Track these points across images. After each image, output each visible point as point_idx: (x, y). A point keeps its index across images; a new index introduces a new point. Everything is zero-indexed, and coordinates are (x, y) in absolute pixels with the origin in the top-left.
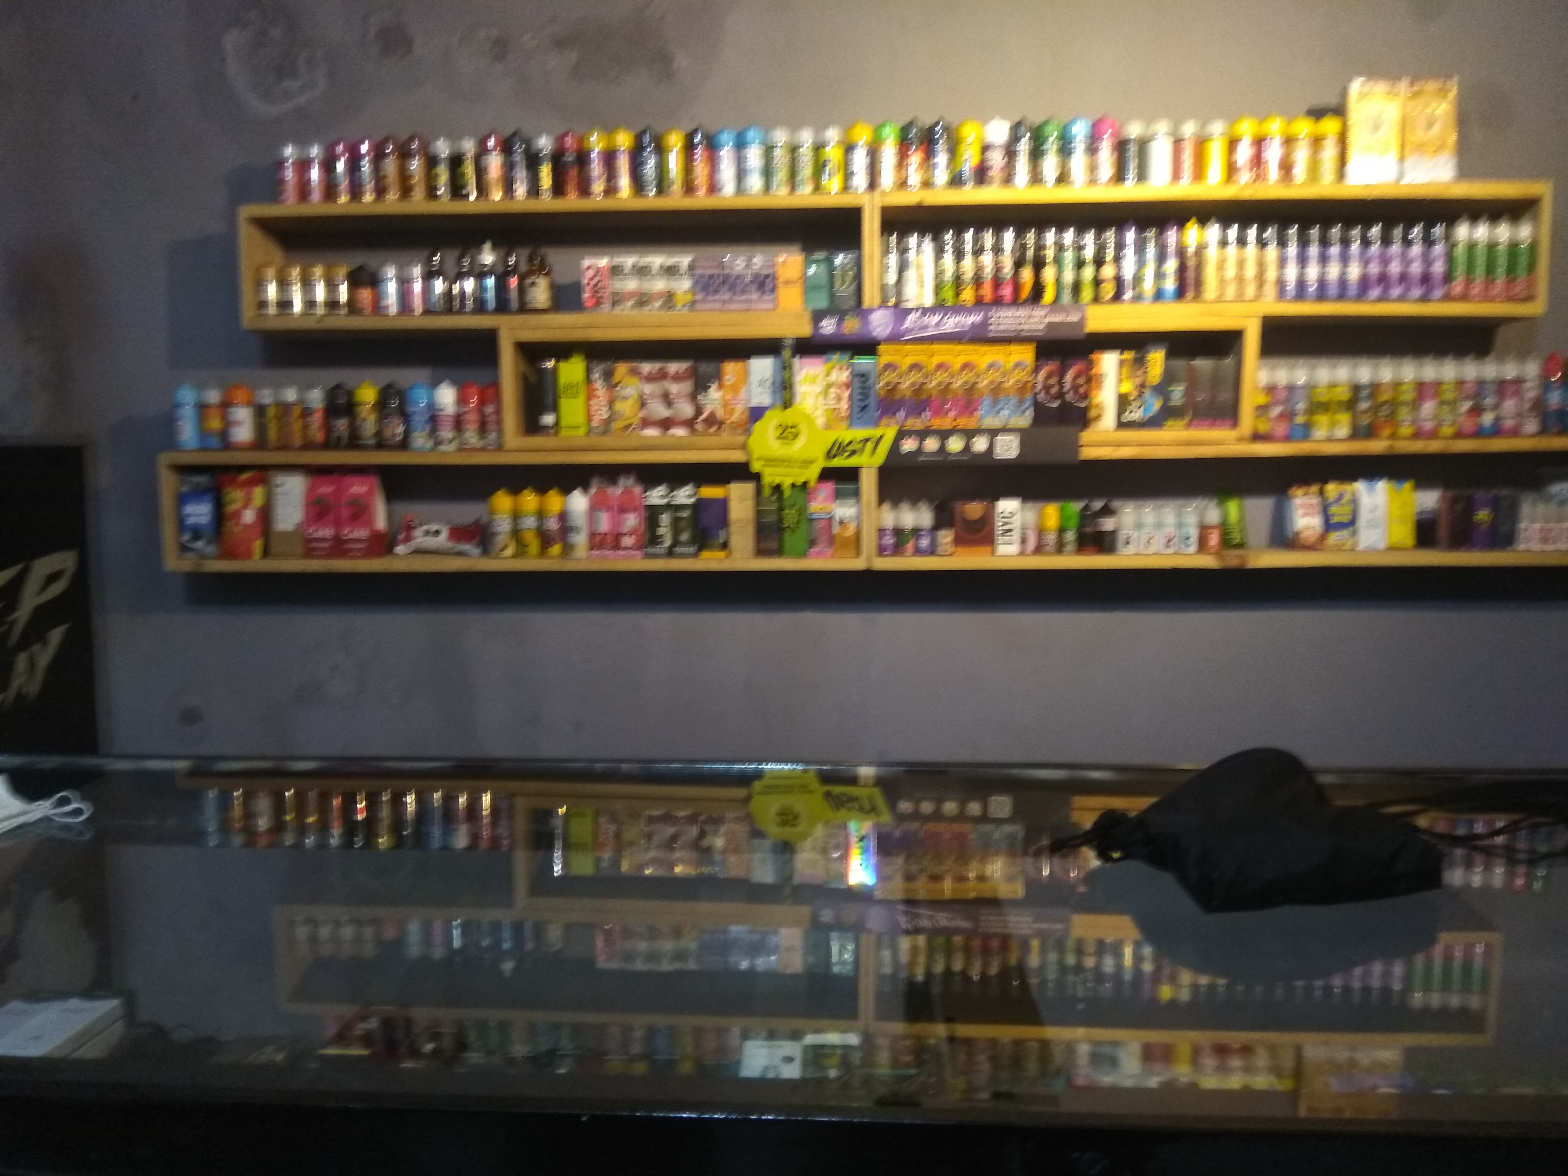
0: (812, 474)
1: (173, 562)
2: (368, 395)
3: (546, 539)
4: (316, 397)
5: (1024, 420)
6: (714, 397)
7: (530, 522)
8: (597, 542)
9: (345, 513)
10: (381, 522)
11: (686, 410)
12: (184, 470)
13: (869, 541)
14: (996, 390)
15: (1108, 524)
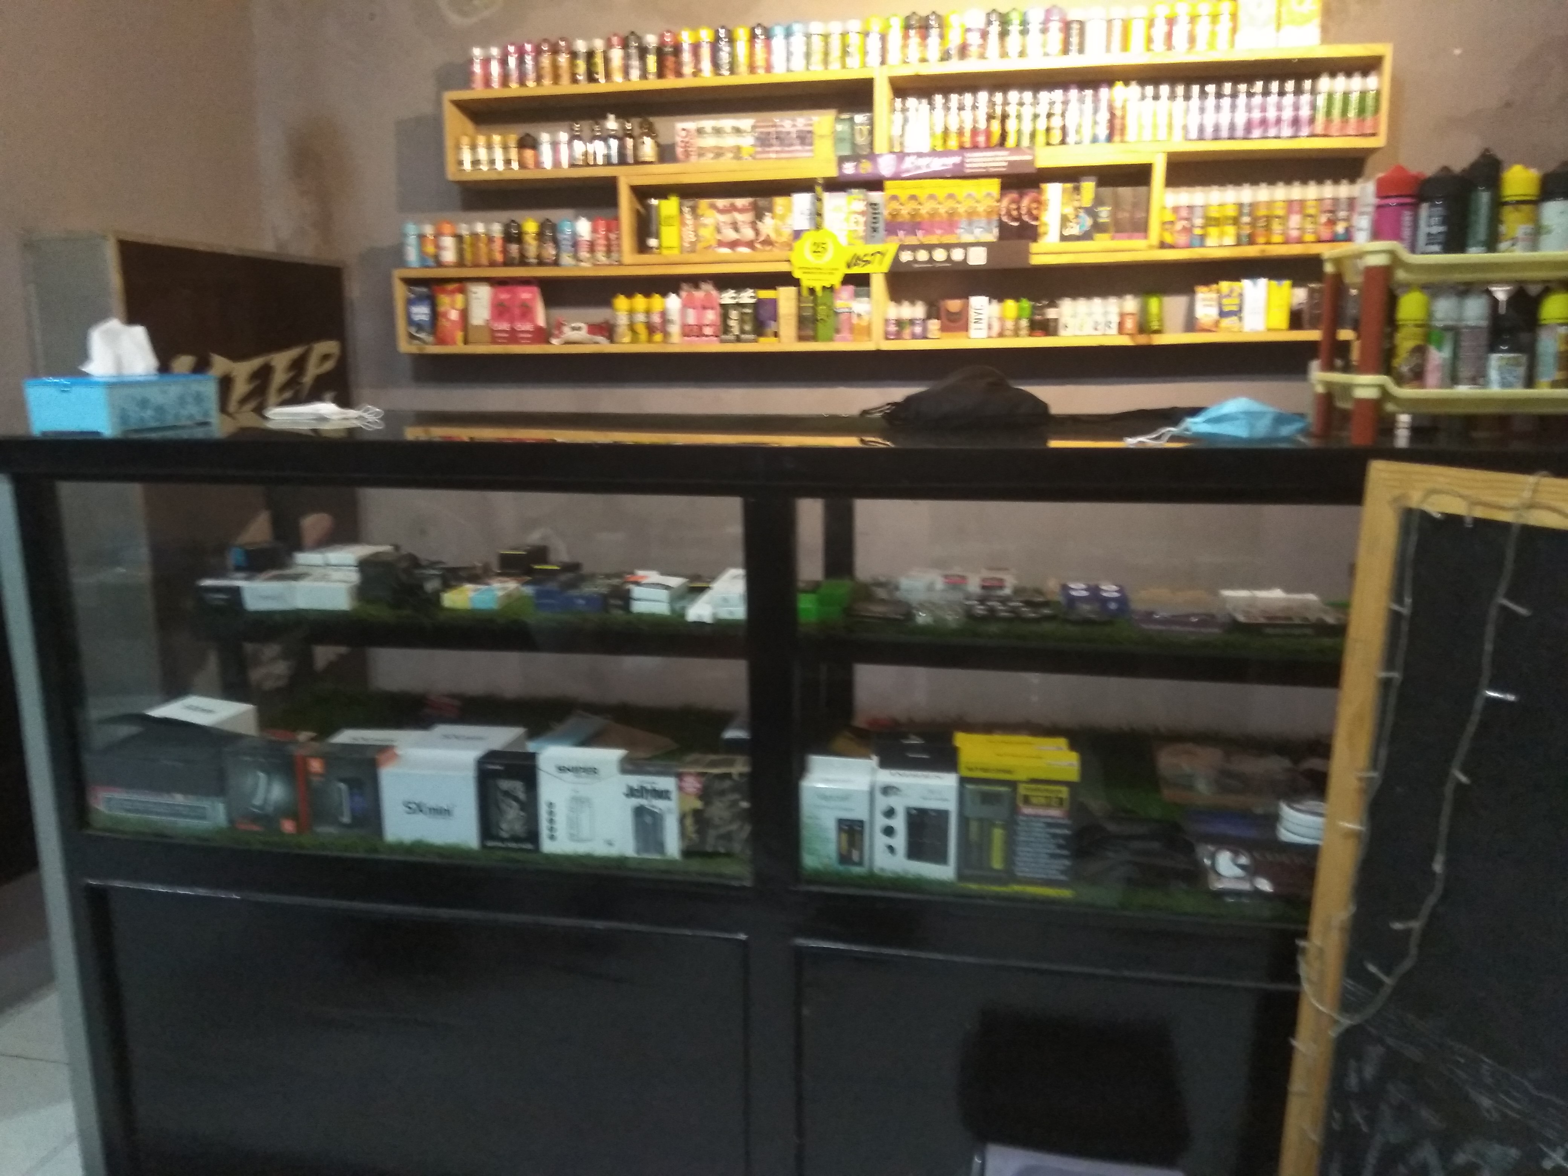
0: (835, 280)
1: (405, 346)
2: (531, 227)
3: (651, 329)
4: (497, 229)
5: (992, 236)
6: (768, 225)
7: (641, 318)
8: (688, 331)
9: (517, 311)
10: (541, 321)
11: (748, 233)
12: (410, 282)
13: (878, 330)
14: (971, 214)
15: (1051, 313)
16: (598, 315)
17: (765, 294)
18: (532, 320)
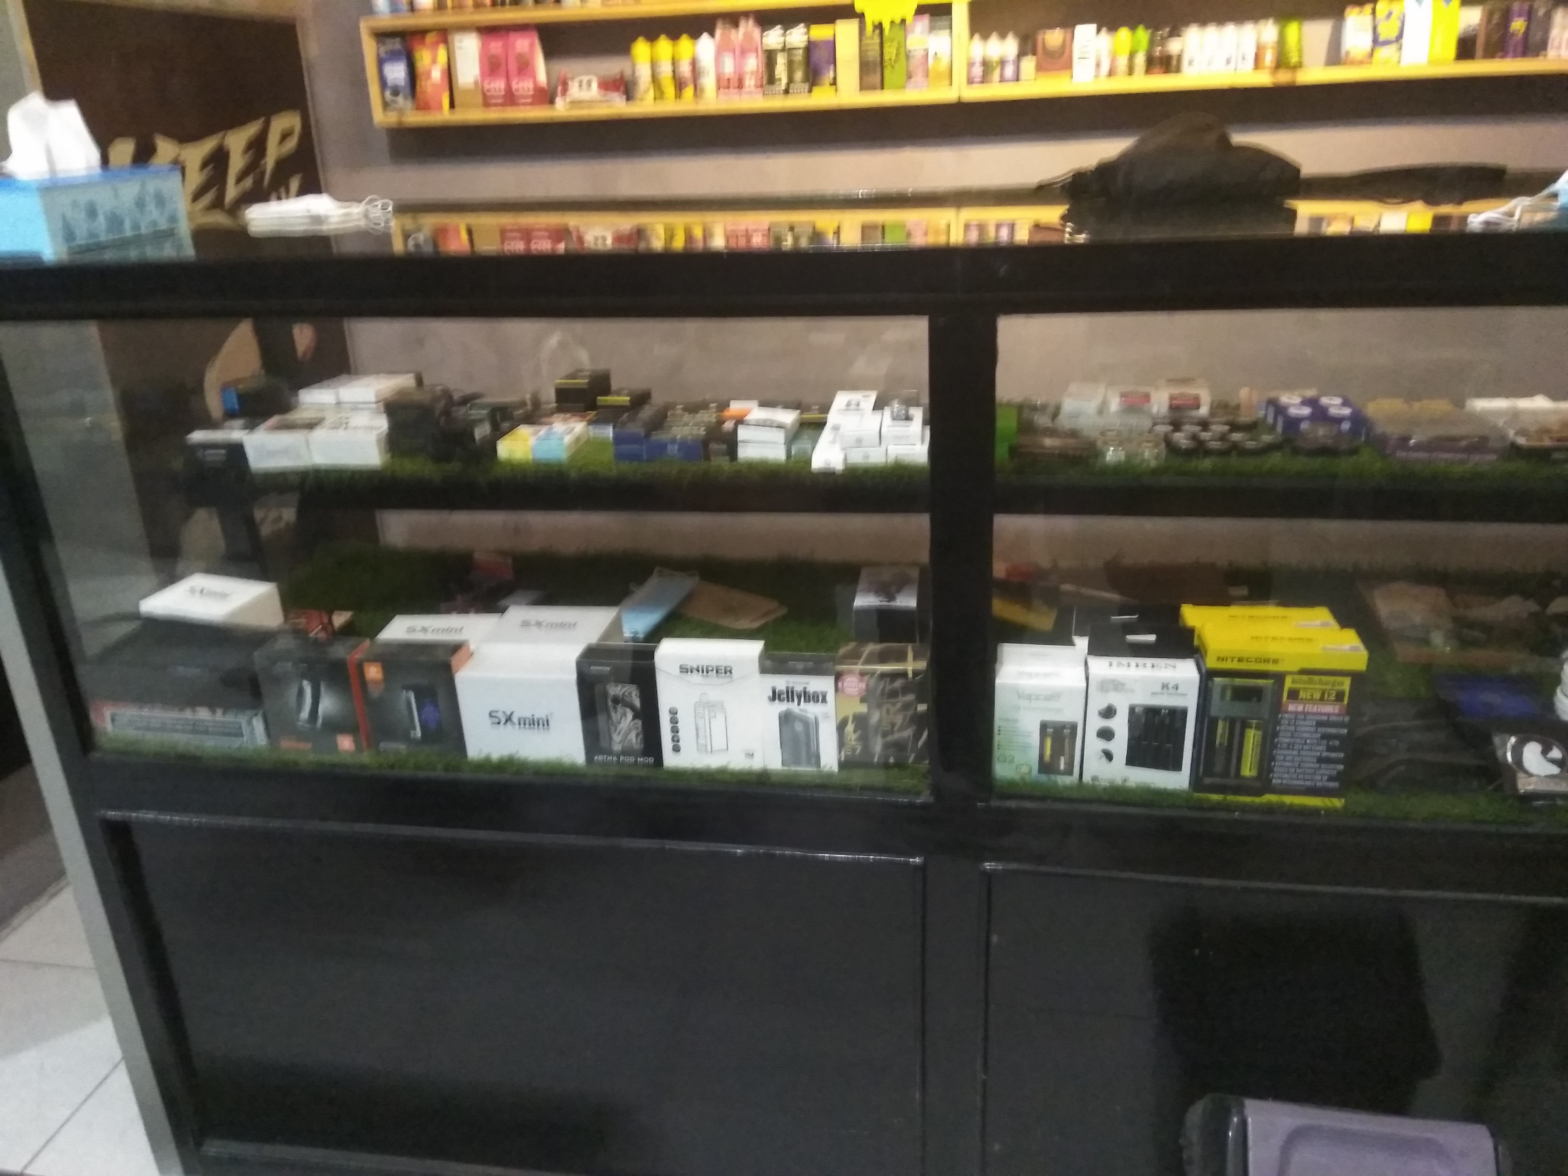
0: (907, 11)
1: (380, 117)
3: (680, 84)
7: (666, 70)
8: (723, 84)
9: (513, 66)
10: (542, 78)
12: (382, 35)
13: (960, 74)
15: (1174, 46)
16: (612, 66)
17: (821, 32)
18: (534, 76)
